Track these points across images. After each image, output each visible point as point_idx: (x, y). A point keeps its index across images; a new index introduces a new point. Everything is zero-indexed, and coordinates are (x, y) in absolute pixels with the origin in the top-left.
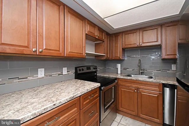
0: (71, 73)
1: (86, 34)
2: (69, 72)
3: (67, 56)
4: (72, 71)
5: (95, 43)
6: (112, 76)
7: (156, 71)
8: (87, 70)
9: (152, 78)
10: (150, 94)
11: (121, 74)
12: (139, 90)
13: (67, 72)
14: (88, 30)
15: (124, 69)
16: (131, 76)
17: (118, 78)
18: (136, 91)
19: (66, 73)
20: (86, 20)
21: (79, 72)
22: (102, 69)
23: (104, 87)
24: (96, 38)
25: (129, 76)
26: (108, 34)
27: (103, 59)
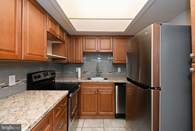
0: (21, 83)
1: (47, 32)
2: (19, 81)
3: (25, 59)
4: (23, 80)
5: (53, 42)
6: (74, 81)
7: (108, 73)
8: (44, 76)
9: (106, 79)
10: (107, 92)
11: (81, 77)
12: (99, 91)
13: (16, 81)
14: (50, 27)
15: (83, 73)
16: (91, 79)
17: (80, 82)
18: (96, 92)
19: (14, 83)
20: (48, 14)
21: (34, 80)
22: (60, 74)
23: (71, 94)
24: (58, 38)
25: (89, 79)
26: (68, 35)
27: (63, 62)
